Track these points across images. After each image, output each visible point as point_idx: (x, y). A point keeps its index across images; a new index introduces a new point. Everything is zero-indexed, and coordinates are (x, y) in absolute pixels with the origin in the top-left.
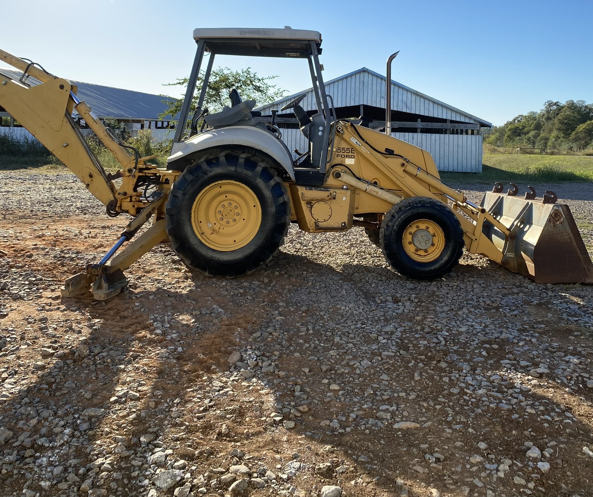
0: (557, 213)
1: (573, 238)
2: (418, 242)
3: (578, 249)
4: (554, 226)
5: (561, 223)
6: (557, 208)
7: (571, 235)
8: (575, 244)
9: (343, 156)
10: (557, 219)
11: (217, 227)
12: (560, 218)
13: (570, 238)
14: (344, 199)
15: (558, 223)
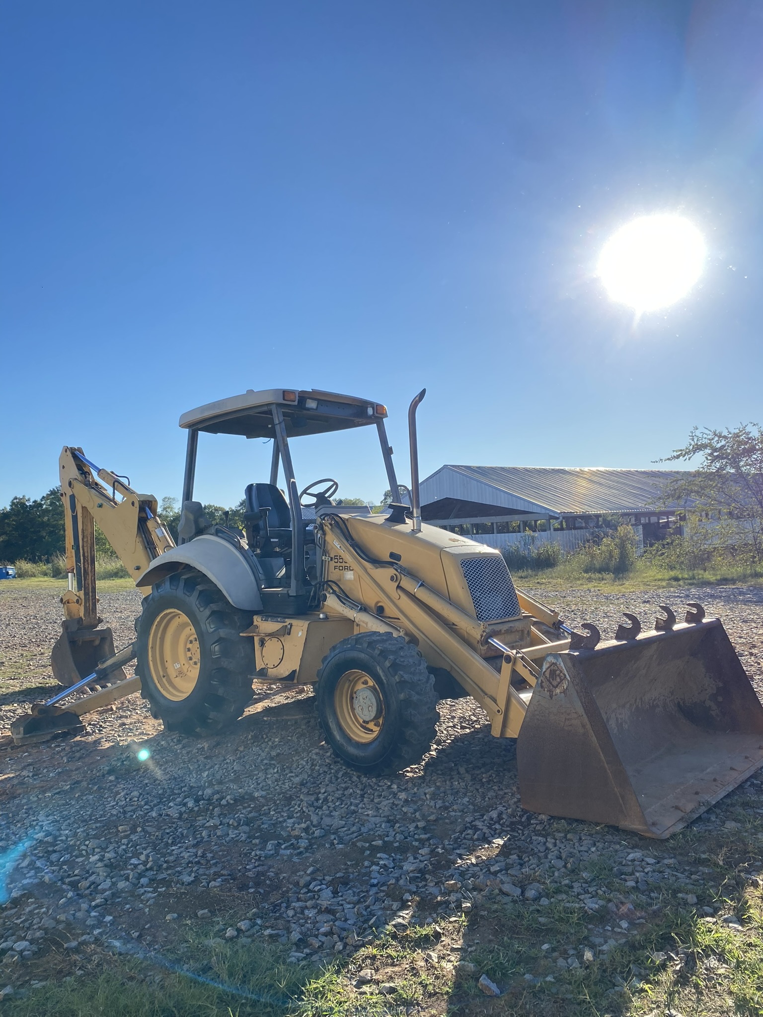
0: (555, 671)
1: (589, 726)
2: (360, 708)
3: (600, 750)
4: (551, 696)
5: (564, 692)
6: (554, 661)
7: (585, 719)
8: (594, 739)
9: (341, 568)
10: (555, 683)
11: (185, 668)
12: (561, 680)
13: (584, 726)
14: (300, 634)
15: (558, 691)
